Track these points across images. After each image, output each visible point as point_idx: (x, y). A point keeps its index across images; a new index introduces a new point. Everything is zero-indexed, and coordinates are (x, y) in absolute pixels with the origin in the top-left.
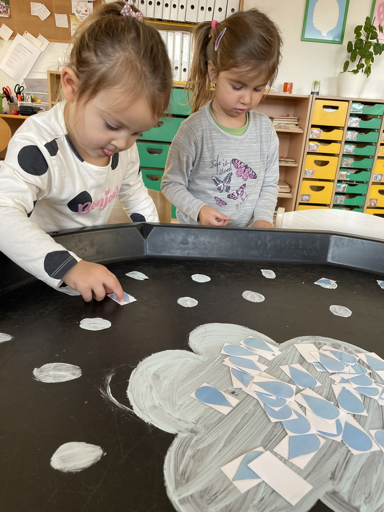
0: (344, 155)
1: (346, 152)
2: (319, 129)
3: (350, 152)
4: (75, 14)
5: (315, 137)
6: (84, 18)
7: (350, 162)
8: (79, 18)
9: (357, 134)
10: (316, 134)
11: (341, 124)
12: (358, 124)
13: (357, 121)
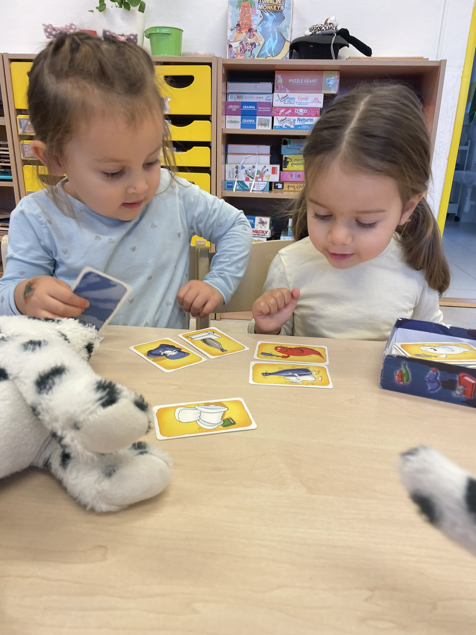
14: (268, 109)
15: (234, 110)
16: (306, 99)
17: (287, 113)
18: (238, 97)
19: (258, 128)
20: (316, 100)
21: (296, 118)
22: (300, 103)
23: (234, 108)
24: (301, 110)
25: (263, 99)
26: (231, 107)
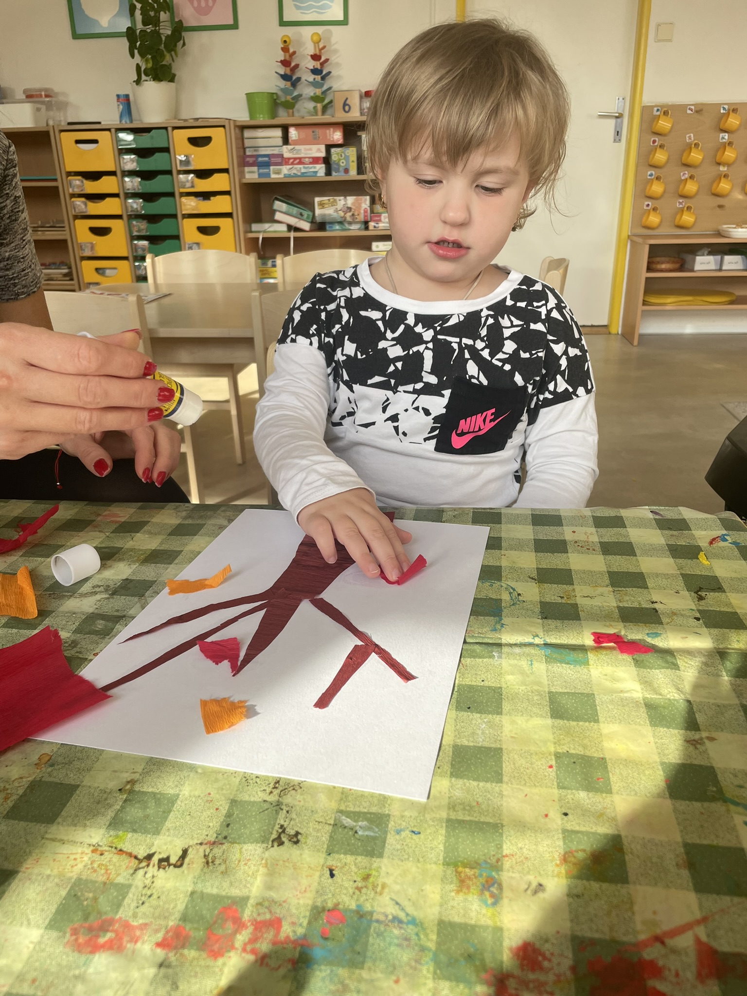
0: (130, 217)
1: (131, 211)
2: (80, 178)
3: (137, 211)
5: (77, 191)
7: (142, 227)
9: (140, 180)
10: (78, 186)
11: (111, 167)
12: (135, 164)
13: (132, 160)
14: (279, 160)
15: (251, 162)
16: (310, 149)
17: (295, 162)
18: (255, 151)
19: (273, 176)
20: (319, 150)
21: (301, 166)
22: (306, 154)
23: (251, 160)
24: (307, 160)
25: (276, 151)
26: (248, 159)
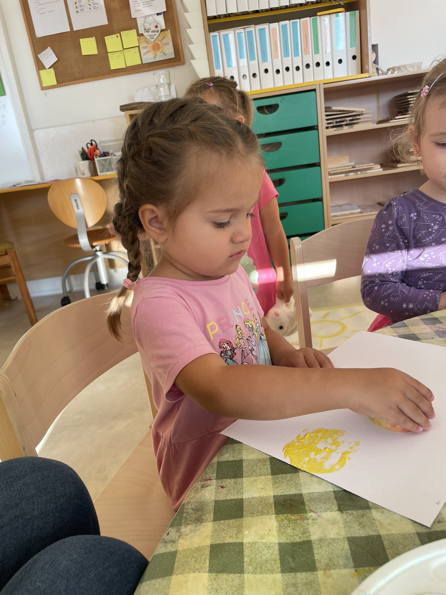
4: (144, 34)
6: (155, 37)
8: (148, 37)
